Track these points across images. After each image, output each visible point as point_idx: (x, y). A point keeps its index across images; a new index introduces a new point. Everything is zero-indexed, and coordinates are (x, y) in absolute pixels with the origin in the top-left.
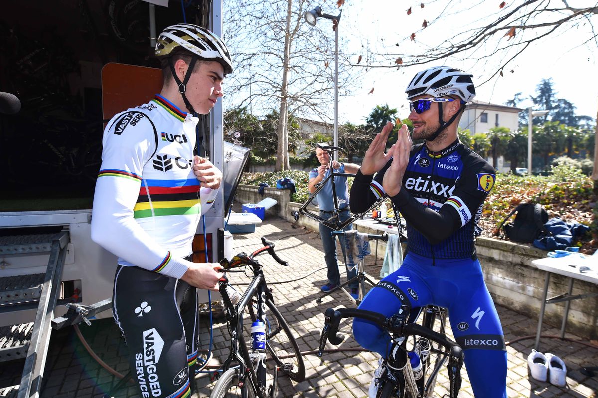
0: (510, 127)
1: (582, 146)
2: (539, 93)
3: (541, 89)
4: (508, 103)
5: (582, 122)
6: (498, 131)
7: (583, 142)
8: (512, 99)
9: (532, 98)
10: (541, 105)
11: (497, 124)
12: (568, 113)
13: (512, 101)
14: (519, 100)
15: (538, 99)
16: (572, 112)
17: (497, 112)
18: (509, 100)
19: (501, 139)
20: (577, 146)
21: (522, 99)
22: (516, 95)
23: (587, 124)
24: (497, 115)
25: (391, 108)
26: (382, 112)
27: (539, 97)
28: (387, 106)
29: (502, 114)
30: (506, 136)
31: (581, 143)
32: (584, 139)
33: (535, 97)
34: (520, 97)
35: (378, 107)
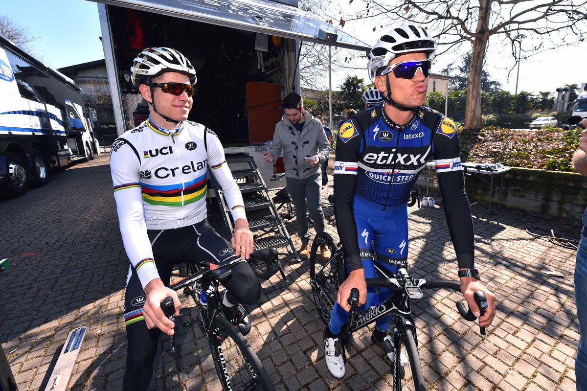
0: (442, 91)
1: (488, 105)
2: (464, 64)
3: (466, 61)
4: (443, 71)
5: (493, 86)
6: (434, 95)
7: (490, 102)
8: (446, 69)
9: (460, 68)
10: (465, 73)
11: (434, 89)
12: (483, 80)
13: (446, 71)
14: (451, 69)
15: (464, 69)
16: (486, 79)
17: (434, 80)
18: (444, 69)
19: (436, 100)
20: (485, 105)
21: (453, 69)
22: (448, 66)
23: (496, 88)
24: (434, 82)
25: (359, 78)
26: (353, 81)
27: (464, 67)
28: (356, 76)
29: (438, 81)
30: (439, 99)
31: (488, 103)
32: (490, 100)
33: (462, 67)
34: (452, 67)
35: (350, 77)
